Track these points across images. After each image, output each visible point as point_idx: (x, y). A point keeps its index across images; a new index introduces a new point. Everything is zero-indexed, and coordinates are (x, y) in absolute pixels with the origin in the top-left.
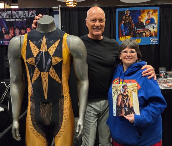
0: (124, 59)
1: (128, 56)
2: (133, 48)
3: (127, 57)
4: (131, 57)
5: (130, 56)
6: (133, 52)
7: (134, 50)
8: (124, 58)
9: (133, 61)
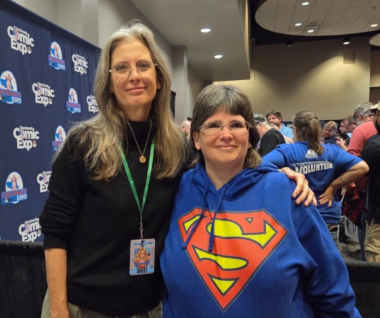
0: (212, 149)
1: (223, 139)
2: (237, 113)
3: (219, 143)
4: (232, 143)
5: (230, 139)
6: (237, 125)
7: (240, 119)
8: (212, 144)
9: (240, 153)
